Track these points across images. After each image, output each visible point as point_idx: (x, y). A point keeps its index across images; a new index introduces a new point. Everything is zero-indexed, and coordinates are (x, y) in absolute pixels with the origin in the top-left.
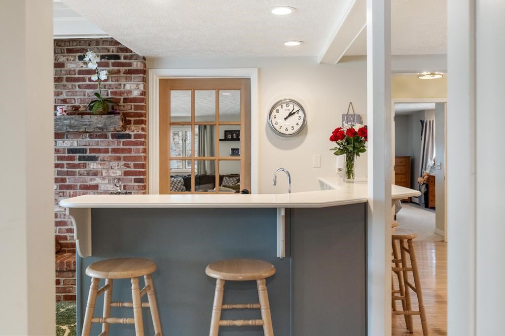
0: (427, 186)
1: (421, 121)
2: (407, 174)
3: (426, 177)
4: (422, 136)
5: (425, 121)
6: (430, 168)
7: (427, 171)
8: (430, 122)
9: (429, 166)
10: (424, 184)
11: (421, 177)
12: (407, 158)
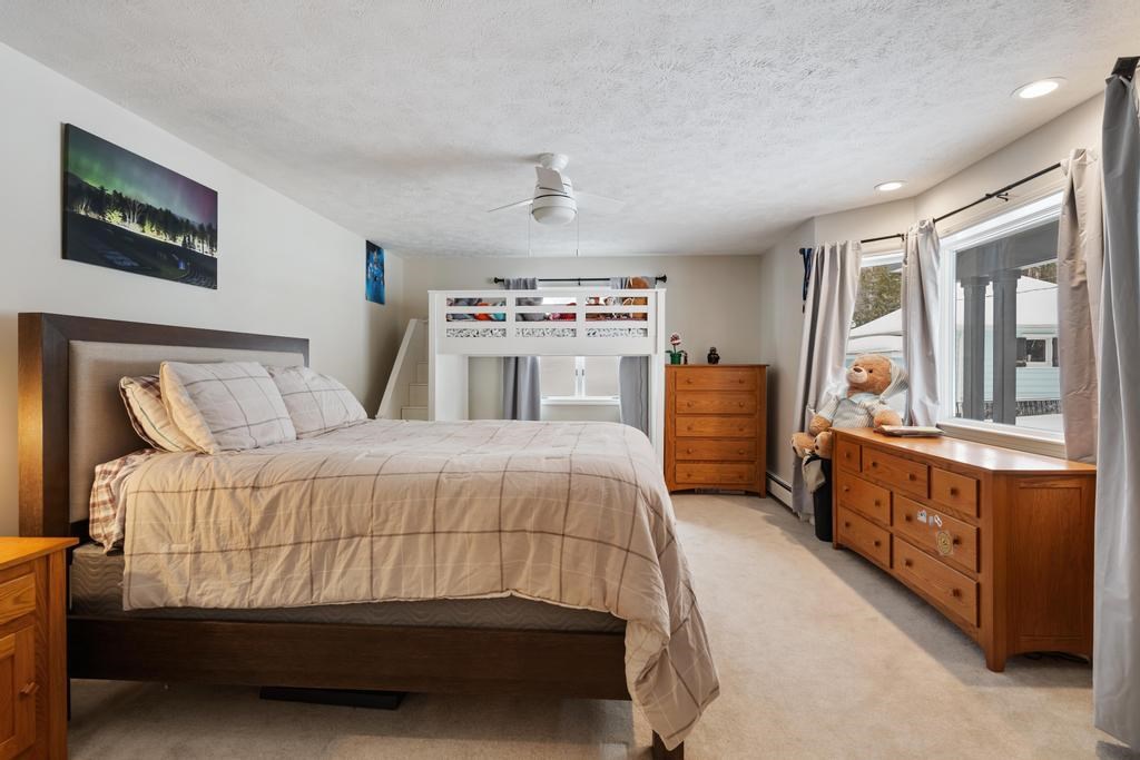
0: (827, 467)
1: (802, 251)
2: (757, 417)
3: (822, 435)
4: (805, 299)
5: (817, 250)
6: (833, 402)
7: (825, 413)
8: (833, 250)
9: (828, 394)
10: (814, 457)
11: (802, 430)
12: (757, 370)
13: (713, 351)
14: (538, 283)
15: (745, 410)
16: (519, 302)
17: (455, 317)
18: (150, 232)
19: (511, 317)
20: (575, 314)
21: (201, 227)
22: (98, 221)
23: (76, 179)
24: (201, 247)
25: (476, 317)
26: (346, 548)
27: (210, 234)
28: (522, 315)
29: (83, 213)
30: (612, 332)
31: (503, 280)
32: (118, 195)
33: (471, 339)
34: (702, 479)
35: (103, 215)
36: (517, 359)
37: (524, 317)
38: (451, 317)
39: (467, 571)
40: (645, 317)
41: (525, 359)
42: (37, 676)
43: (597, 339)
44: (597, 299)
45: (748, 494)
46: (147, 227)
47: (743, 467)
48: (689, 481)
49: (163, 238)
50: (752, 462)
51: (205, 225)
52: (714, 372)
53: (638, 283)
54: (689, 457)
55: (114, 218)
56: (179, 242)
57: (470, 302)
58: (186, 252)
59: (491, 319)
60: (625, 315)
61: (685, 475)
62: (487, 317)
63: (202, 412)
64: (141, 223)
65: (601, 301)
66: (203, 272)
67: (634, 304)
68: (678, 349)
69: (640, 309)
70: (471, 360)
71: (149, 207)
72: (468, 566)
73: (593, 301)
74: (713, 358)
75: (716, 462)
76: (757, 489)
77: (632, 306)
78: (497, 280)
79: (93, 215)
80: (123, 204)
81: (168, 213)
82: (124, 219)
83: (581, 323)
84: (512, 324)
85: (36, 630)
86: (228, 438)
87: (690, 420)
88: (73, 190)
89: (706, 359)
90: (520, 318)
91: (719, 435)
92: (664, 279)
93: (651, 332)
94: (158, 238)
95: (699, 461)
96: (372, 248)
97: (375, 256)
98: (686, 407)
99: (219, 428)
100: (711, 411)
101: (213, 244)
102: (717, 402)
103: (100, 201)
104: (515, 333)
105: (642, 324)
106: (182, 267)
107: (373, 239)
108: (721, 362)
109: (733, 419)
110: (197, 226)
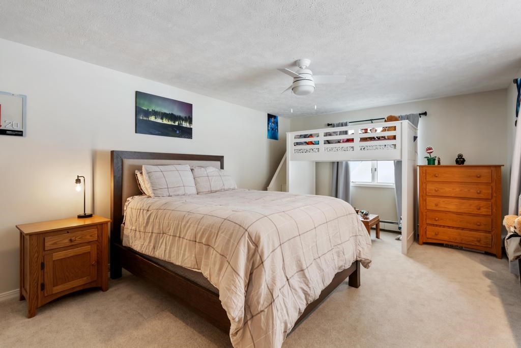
12: (493, 169)
13: (460, 156)
14: (348, 124)
15: (482, 196)
16: (327, 134)
17: (297, 144)
18: (165, 122)
19: (321, 142)
20: (353, 139)
21: (186, 117)
22: (146, 120)
23: (139, 107)
24: (185, 125)
25: (308, 143)
26: (162, 237)
27: (189, 119)
28: (328, 141)
29: (141, 118)
30: (375, 147)
31: (331, 124)
32: (153, 111)
33: (304, 154)
34: (446, 238)
35: (148, 118)
36: (338, 162)
37: (328, 142)
38: (295, 144)
39: (186, 257)
40: (394, 138)
41: (342, 162)
42: (97, 260)
43: (366, 151)
44: (367, 130)
45: (487, 253)
46: (164, 120)
47: (481, 235)
48: (436, 238)
49: (170, 123)
50: (489, 232)
51: (187, 117)
52: (459, 171)
53: (391, 119)
54: (436, 223)
55: (152, 119)
56: (177, 124)
57: (305, 136)
58: (179, 127)
59: (313, 144)
60: (382, 137)
61: (433, 234)
62: (311, 143)
63: (151, 183)
64: (162, 119)
65: (369, 131)
66: (187, 133)
67: (388, 130)
68: (433, 155)
69: (392, 133)
70: (317, 164)
71: (165, 113)
72: (187, 254)
73: (364, 131)
74: (460, 161)
75: (458, 228)
76: (494, 251)
77: (387, 132)
78: (329, 125)
79: (145, 118)
80: (155, 114)
81: (172, 114)
82: (156, 118)
83: (357, 144)
84: (322, 146)
85: (98, 246)
86: (158, 192)
87: (437, 200)
88: (138, 111)
89: (455, 162)
90: (327, 142)
91: (459, 211)
92: (425, 114)
93: (398, 146)
94: (168, 123)
95: (444, 226)
96: (270, 116)
97: (273, 120)
98: (434, 191)
99: (156, 188)
100: (453, 195)
101: (191, 122)
102: (458, 190)
103: (147, 113)
104: (323, 150)
105: (393, 142)
106: (178, 132)
107: (271, 113)
108: (466, 164)
109: (471, 202)
110: (184, 118)
